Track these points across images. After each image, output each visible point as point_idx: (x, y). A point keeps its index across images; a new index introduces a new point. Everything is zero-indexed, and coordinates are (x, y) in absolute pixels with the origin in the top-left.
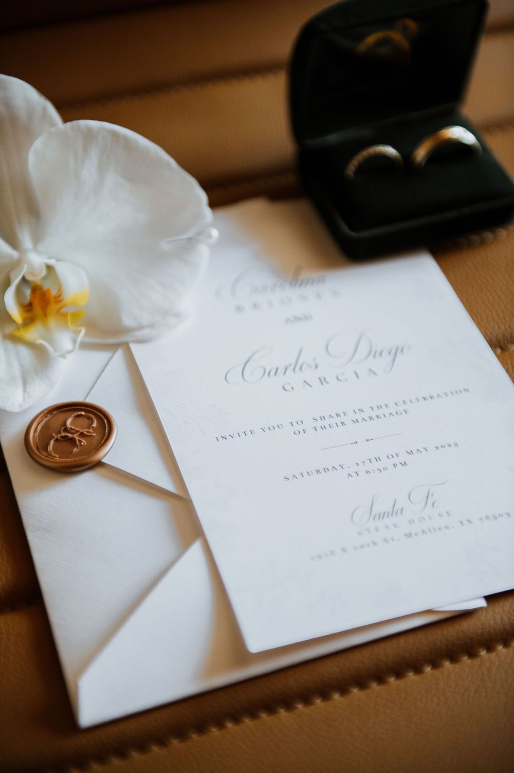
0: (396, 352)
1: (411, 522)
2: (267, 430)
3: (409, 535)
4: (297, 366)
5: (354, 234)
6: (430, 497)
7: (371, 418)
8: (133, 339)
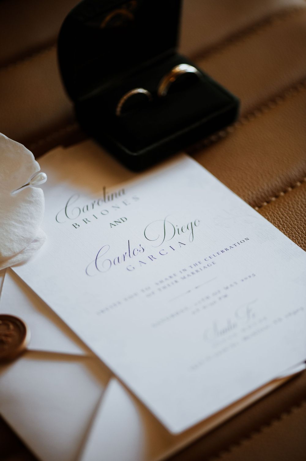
0: (192, 226)
1: (244, 330)
4: (130, 253)
5: (135, 154)
7: (193, 273)
8: (12, 264)
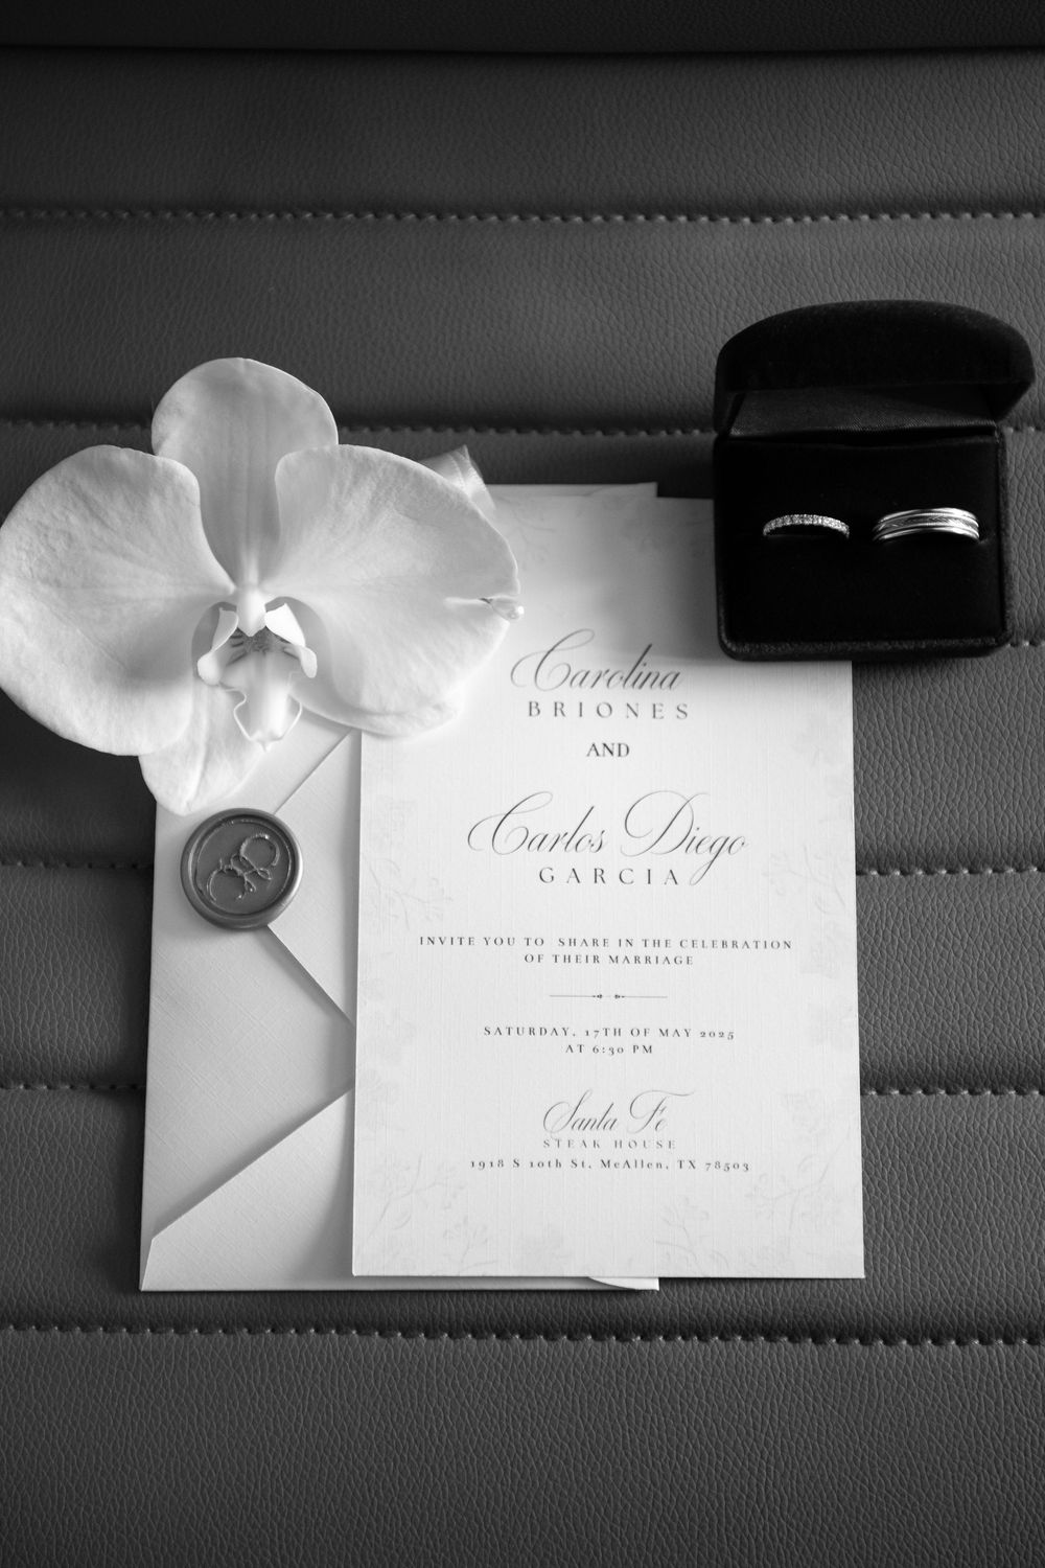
1: (618, 1144)
2: (491, 942)
3: (606, 1164)
4: (573, 840)
6: (658, 1112)
7: (637, 959)
8: (368, 729)
